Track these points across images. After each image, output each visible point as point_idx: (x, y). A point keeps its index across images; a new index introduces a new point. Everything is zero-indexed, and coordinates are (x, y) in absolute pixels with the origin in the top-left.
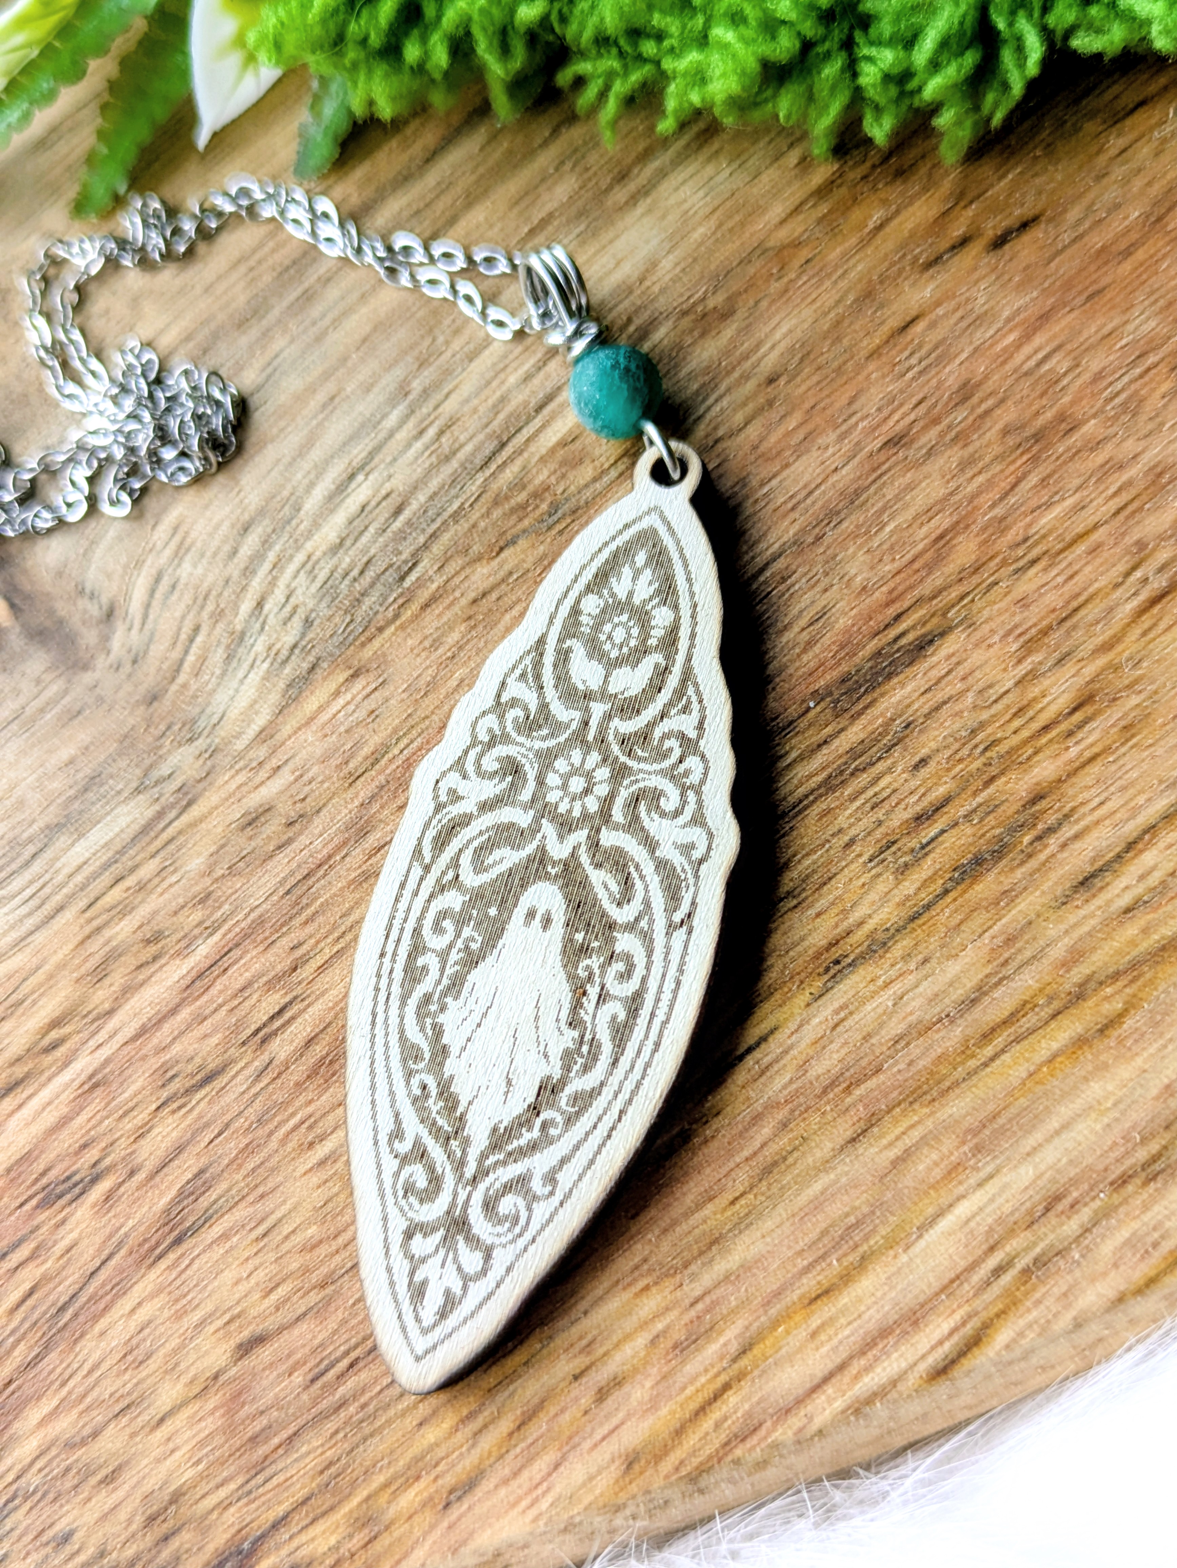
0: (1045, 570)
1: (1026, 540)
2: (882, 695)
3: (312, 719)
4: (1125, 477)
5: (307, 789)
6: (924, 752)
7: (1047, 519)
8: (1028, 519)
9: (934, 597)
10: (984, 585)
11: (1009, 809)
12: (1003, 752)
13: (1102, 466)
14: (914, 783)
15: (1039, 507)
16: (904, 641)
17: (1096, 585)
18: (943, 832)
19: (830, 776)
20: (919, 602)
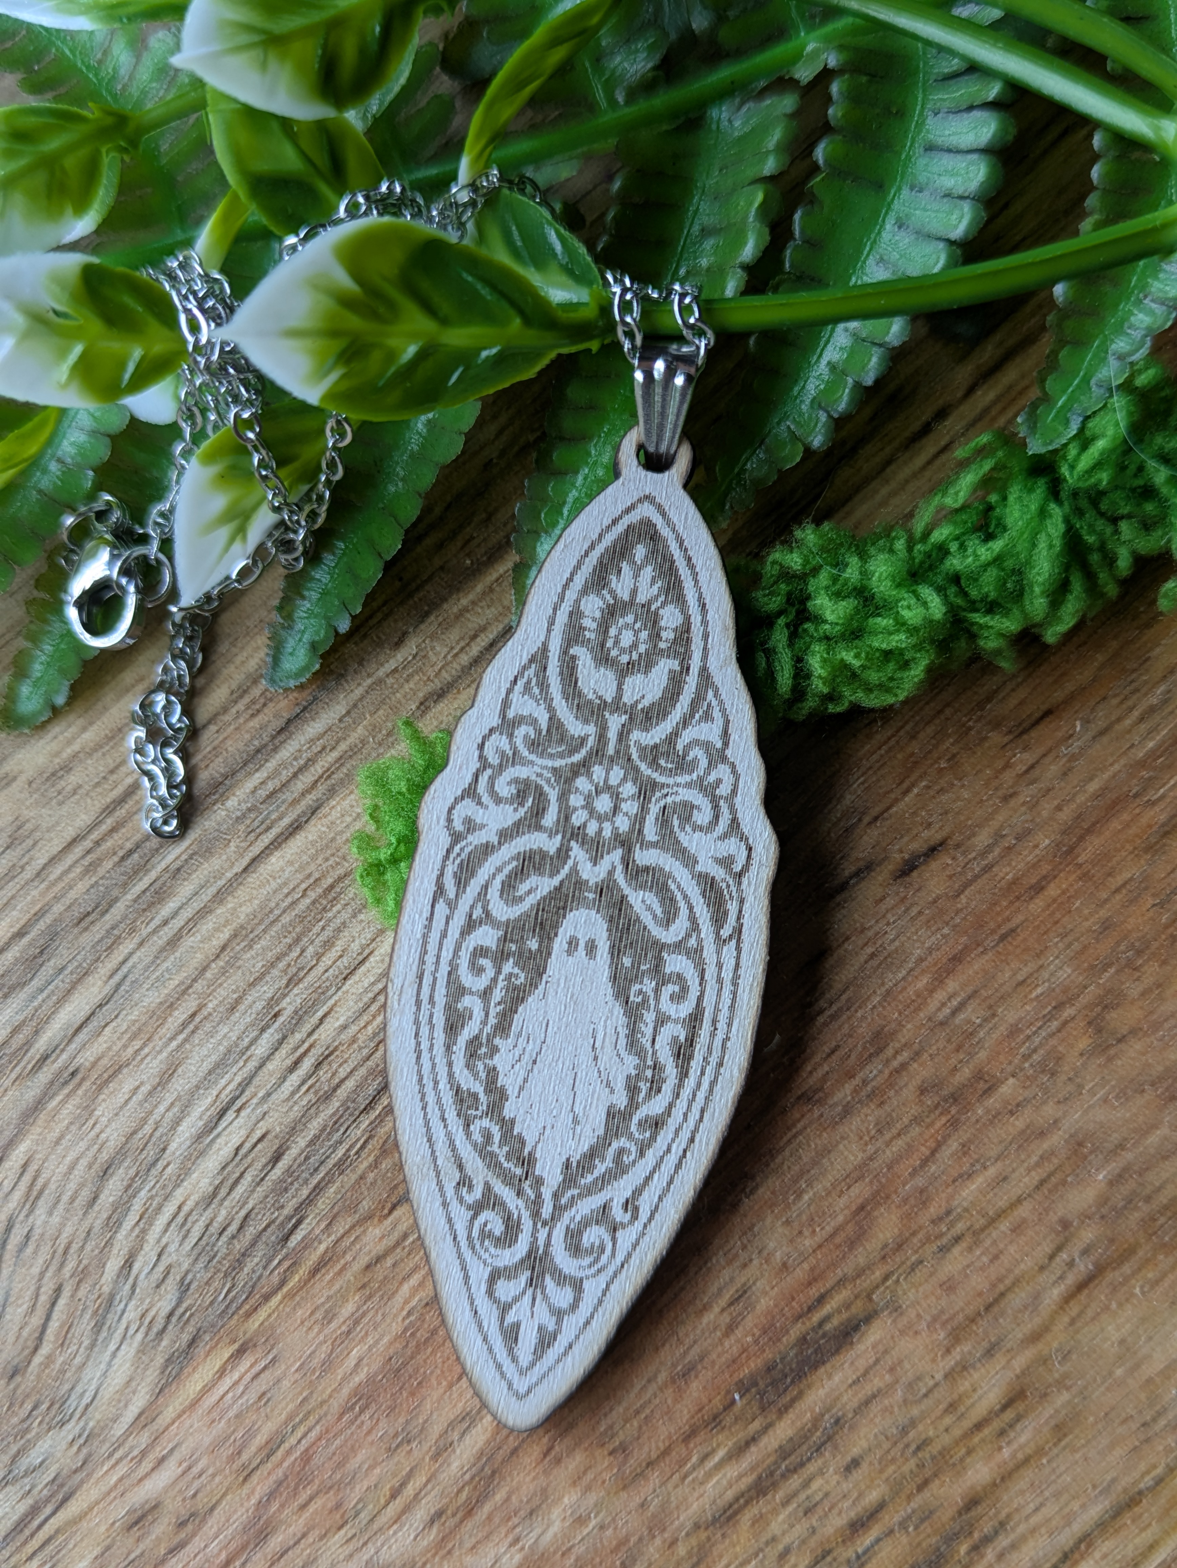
0: (970, 1249)
1: (948, 1213)
2: (809, 1387)
3: (194, 1403)
4: (1046, 1145)
5: (196, 1484)
6: (855, 1451)
7: (970, 1191)
8: (950, 1190)
9: (859, 1276)
10: (909, 1263)
11: (946, 1515)
12: (935, 1452)
13: (1023, 1132)
14: (845, 1486)
15: (961, 1176)
16: (828, 1327)
17: (1022, 1266)
18: (878, 1540)
19: (760, 1477)
20: (841, 1283)
